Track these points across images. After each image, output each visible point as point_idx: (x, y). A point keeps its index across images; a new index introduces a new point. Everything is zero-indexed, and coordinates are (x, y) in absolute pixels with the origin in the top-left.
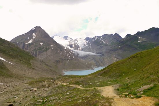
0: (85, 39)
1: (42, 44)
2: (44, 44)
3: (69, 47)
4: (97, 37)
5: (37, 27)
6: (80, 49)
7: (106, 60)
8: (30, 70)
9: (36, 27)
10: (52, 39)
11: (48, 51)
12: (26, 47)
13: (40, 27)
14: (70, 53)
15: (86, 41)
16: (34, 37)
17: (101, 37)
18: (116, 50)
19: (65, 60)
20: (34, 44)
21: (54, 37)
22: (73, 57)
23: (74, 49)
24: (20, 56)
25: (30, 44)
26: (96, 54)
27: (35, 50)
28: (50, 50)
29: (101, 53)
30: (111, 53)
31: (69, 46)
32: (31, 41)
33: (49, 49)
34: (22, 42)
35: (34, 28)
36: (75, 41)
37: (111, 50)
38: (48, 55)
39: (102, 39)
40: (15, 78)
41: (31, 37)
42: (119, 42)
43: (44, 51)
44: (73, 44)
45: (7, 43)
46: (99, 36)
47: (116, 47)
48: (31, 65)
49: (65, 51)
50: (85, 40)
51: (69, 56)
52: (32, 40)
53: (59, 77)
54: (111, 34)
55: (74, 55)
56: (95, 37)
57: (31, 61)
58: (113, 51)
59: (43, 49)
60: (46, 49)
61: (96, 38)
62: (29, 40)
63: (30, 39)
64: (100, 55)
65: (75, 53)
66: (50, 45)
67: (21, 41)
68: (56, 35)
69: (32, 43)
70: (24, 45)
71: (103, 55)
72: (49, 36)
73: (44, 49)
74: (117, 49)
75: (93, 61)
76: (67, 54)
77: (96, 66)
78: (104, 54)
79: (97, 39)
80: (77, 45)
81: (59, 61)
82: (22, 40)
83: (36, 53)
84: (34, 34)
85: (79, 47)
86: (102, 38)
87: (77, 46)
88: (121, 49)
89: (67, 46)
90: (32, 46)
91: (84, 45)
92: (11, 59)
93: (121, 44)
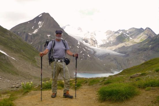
0: (105, 33)
1: (50, 35)
2: (52, 37)
3: (84, 41)
4: (122, 30)
6: (98, 46)
7: (131, 62)
12: (29, 38)
13: (48, 14)
14: (85, 50)
15: (107, 35)
16: (40, 27)
18: (145, 50)
20: (40, 35)
21: (65, 27)
22: (88, 55)
23: (91, 45)
25: (34, 35)
27: (40, 42)
29: (125, 53)
32: (35, 32)
35: (41, 15)
36: (92, 34)
37: (138, 50)
39: (128, 34)
44: (89, 38)
46: (124, 30)
47: (146, 46)
49: (78, 47)
51: (83, 53)
52: (37, 30)
54: (141, 28)
55: (90, 53)
56: (120, 30)
57: (35, 57)
58: (141, 51)
61: (121, 32)
62: (33, 30)
63: (35, 29)
64: (124, 55)
65: (91, 50)
67: (24, 31)
68: (68, 25)
69: (37, 34)
70: (27, 36)
72: (59, 26)
74: (147, 49)
75: (114, 63)
76: (80, 51)
78: (129, 54)
79: (122, 34)
80: (95, 40)
84: (40, 22)
85: (97, 43)
86: (128, 32)
88: (152, 49)
89: (81, 41)
90: (36, 38)
91: (104, 40)
93: (153, 42)
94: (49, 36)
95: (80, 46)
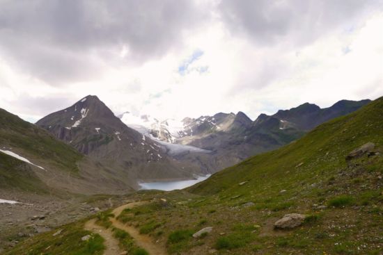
0: (182, 121)
1: (99, 129)
2: (103, 130)
3: (151, 135)
4: (206, 117)
5: (89, 96)
6: (172, 141)
7: (220, 161)
8: (76, 180)
9: (89, 98)
10: (118, 120)
11: (110, 143)
12: (67, 135)
13: (95, 98)
14: (153, 148)
15: (184, 125)
16: (83, 116)
17: (212, 117)
18: (239, 144)
19: (142, 160)
20: (84, 129)
21: (122, 116)
22: (159, 155)
23: (162, 140)
24: (58, 154)
25: (75, 130)
26: (202, 150)
27: (85, 140)
28: (115, 140)
29: (211, 149)
30: (230, 149)
31: (151, 133)
32: (76, 124)
33: (112, 139)
34: (59, 126)
35: (85, 99)
36: (162, 124)
37: (231, 144)
38: (110, 152)
39: (214, 122)
40: (53, 194)
41: (78, 116)
42: (245, 129)
43: (103, 143)
44: (159, 129)
45: (32, 129)
46: (208, 116)
47: (240, 138)
48: (78, 170)
49: (143, 144)
50: (183, 123)
51: (150, 153)
52: (79, 121)
53: (129, 193)
54: (232, 113)
55: (160, 151)
56: (202, 117)
57: (77, 163)
58: (234, 145)
59: (101, 140)
60: (107, 138)
61: (203, 120)
62: (73, 122)
63: (76, 120)
64: (209, 151)
65: (163, 148)
66: (115, 131)
67: (58, 124)
68: (127, 112)
69: (79, 128)
70: (64, 131)
71: (215, 152)
72: (113, 113)
73: (104, 139)
74: (242, 142)
75: (196, 165)
76: (146, 150)
77: (202, 172)
79: (205, 122)
80: (167, 132)
81: (131, 163)
82: (59, 121)
83: (87, 146)
84: (83, 110)
85: (170, 137)
86: (213, 119)
87: (167, 134)
88: (248, 141)
89: (147, 134)
90: (78, 133)
91: (181, 132)
92: (42, 160)
93: (249, 132)
94: (97, 129)
95: (146, 142)
